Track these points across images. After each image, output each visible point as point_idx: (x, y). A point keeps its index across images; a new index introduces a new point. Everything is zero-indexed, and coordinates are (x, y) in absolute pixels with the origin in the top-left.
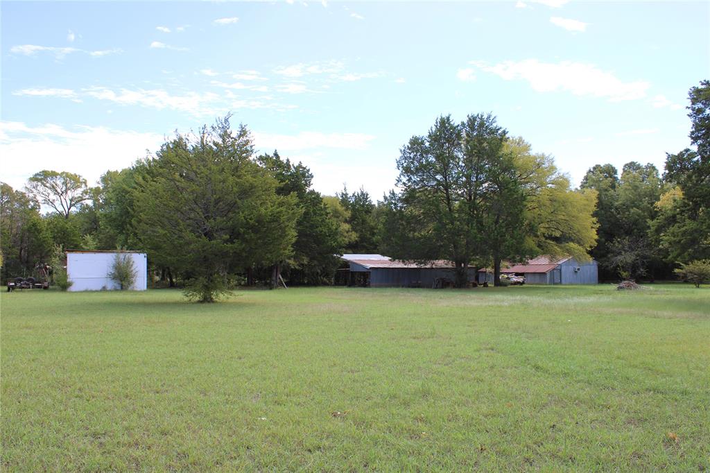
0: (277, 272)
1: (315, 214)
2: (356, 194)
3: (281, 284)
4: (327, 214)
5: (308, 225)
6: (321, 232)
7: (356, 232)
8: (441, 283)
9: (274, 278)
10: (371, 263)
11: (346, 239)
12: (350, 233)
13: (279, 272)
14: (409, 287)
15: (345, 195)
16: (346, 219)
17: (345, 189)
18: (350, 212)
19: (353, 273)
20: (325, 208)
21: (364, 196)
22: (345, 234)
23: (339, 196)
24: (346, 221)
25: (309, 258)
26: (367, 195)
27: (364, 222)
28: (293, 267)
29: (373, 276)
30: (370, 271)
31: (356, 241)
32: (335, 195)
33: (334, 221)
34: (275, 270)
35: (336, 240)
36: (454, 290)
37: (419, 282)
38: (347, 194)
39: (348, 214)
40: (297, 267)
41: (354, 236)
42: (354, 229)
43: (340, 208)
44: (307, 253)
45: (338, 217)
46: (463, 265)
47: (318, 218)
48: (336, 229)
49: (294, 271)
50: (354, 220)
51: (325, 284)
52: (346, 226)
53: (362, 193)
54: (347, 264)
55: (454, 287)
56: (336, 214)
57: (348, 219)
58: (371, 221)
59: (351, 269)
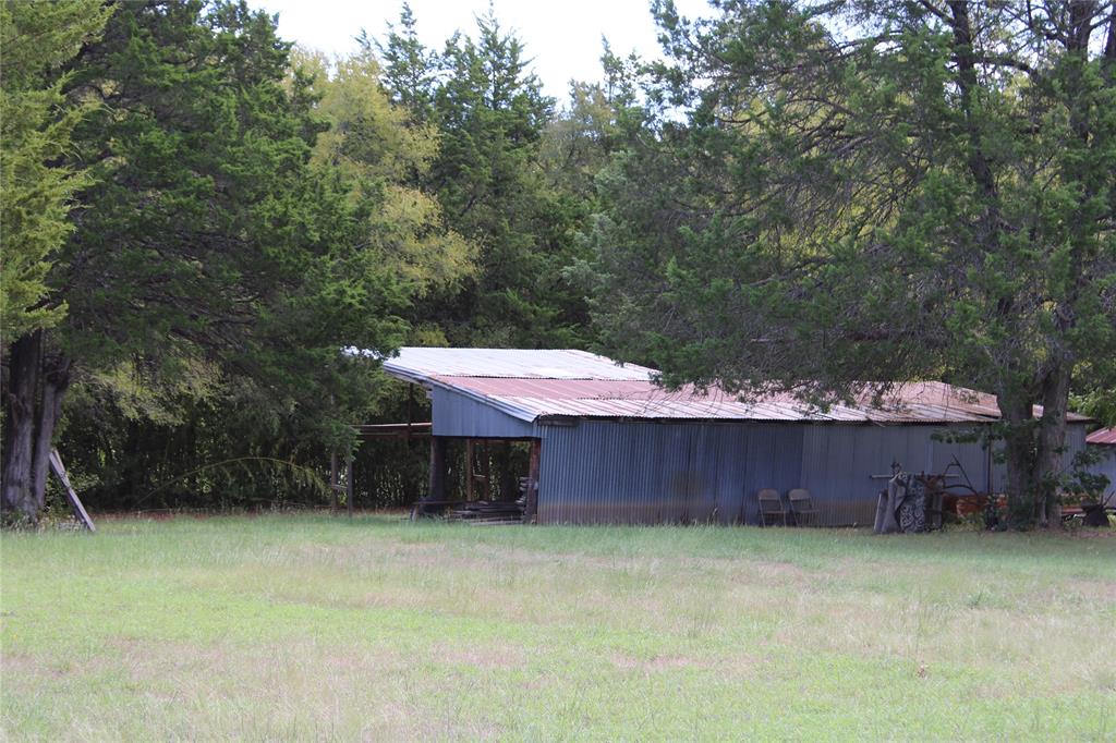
0: (36, 436)
1: (248, 123)
2: (461, 45)
3: (60, 504)
4: (311, 131)
5: (208, 182)
6: (281, 221)
7: (466, 233)
8: (920, 501)
9: (20, 471)
10: (541, 395)
11: (415, 272)
12: (435, 241)
13: (46, 442)
14: (742, 519)
15: (405, 55)
16: (415, 171)
17: (407, 18)
18: (434, 131)
19: (448, 446)
20: (304, 101)
21: (501, 54)
22: (411, 245)
23: (378, 54)
24: (413, 179)
25: (216, 369)
26: (515, 49)
27: (501, 184)
28: (131, 413)
29: (552, 460)
30: (543, 433)
31: (468, 278)
32: (358, 49)
33: (354, 171)
34: (28, 428)
35: (356, 271)
36: (989, 538)
37: (795, 494)
38: (412, 47)
39: (424, 145)
40: (155, 414)
41: (456, 257)
42: (453, 219)
43: (386, 115)
44: (201, 339)
45: (371, 158)
46: (1038, 410)
47: (265, 145)
48: (361, 214)
49: (142, 436)
50: (456, 173)
51: (304, 500)
52: (415, 205)
53: (493, 45)
54: (414, 398)
55: (993, 524)
56: (362, 139)
57: (424, 167)
58: (539, 179)
59: (437, 427)
